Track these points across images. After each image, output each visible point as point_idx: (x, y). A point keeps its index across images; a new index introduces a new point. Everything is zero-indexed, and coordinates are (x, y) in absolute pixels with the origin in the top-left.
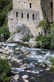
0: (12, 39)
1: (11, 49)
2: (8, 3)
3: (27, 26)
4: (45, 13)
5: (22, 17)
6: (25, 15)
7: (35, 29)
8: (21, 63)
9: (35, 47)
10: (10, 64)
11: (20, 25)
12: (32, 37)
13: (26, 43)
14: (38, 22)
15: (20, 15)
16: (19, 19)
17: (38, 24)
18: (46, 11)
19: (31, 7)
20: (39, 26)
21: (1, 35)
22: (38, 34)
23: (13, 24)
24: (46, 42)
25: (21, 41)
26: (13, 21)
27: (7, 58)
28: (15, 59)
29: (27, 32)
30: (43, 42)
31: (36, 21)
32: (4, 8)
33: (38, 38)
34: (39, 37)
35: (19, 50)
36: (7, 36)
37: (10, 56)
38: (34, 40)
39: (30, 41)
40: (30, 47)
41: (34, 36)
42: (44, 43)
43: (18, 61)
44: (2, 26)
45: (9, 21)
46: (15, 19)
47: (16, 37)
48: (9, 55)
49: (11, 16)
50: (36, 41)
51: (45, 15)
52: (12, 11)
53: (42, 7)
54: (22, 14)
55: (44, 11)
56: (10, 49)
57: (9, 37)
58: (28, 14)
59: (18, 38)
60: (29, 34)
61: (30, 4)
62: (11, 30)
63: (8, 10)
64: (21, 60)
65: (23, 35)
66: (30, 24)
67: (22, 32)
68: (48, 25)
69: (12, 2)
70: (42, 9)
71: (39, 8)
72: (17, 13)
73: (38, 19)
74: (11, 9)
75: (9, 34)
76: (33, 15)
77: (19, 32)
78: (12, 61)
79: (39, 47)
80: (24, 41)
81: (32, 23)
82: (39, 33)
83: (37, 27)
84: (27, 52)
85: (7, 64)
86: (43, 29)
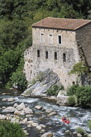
0: (30, 92)
1: (28, 108)
2: (26, 36)
3: (54, 71)
4: (83, 52)
5: (47, 57)
6: (51, 55)
7: (66, 76)
8: (43, 130)
9: (66, 105)
10: (25, 131)
11: (43, 70)
12: (62, 88)
13: (53, 97)
14: (71, 65)
15: (43, 54)
16: (42, 60)
17: (72, 68)
18: (84, 49)
19: (60, 43)
20: (72, 72)
21: (14, 85)
22: (72, 84)
23: (32, 69)
24: (84, 97)
25: (45, 95)
26: (32, 64)
27: (21, 122)
28: (33, 123)
29: (54, 81)
30: (79, 97)
31: (68, 64)
32: (19, 44)
33: (72, 91)
34: (73, 89)
35: (41, 109)
36: (22, 87)
37: (26, 119)
38: (66, 93)
39: (59, 95)
40: (58, 105)
41: (66, 87)
42: (80, 99)
43: (39, 127)
44: (15, 71)
45: (26, 63)
46: (36, 60)
47: (37, 88)
48: (24, 116)
49: (29, 55)
50: (68, 94)
51: (83, 55)
52: (31, 49)
53: (78, 42)
54: (47, 53)
55: (81, 48)
56: (26, 107)
57: (26, 88)
58: (56, 53)
59: (39, 90)
60: (57, 84)
61: (60, 37)
62: (29, 78)
63: (24, 46)
64: (44, 126)
65: (48, 85)
66: (59, 68)
67: (45, 81)
68: (87, 70)
69: (31, 34)
70: (78, 45)
71: (73, 43)
72: (38, 51)
73: (71, 60)
74: (30, 44)
75: (26, 83)
76: (64, 55)
77: (41, 81)
78: (29, 126)
79: (72, 105)
80: (49, 95)
81: (63, 67)
82: (74, 83)
83: (69, 74)
84: (53, 113)
85: (21, 131)
86: (79, 76)
